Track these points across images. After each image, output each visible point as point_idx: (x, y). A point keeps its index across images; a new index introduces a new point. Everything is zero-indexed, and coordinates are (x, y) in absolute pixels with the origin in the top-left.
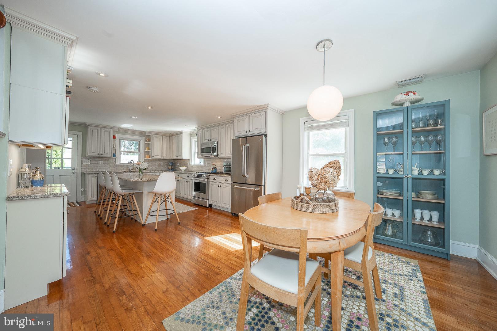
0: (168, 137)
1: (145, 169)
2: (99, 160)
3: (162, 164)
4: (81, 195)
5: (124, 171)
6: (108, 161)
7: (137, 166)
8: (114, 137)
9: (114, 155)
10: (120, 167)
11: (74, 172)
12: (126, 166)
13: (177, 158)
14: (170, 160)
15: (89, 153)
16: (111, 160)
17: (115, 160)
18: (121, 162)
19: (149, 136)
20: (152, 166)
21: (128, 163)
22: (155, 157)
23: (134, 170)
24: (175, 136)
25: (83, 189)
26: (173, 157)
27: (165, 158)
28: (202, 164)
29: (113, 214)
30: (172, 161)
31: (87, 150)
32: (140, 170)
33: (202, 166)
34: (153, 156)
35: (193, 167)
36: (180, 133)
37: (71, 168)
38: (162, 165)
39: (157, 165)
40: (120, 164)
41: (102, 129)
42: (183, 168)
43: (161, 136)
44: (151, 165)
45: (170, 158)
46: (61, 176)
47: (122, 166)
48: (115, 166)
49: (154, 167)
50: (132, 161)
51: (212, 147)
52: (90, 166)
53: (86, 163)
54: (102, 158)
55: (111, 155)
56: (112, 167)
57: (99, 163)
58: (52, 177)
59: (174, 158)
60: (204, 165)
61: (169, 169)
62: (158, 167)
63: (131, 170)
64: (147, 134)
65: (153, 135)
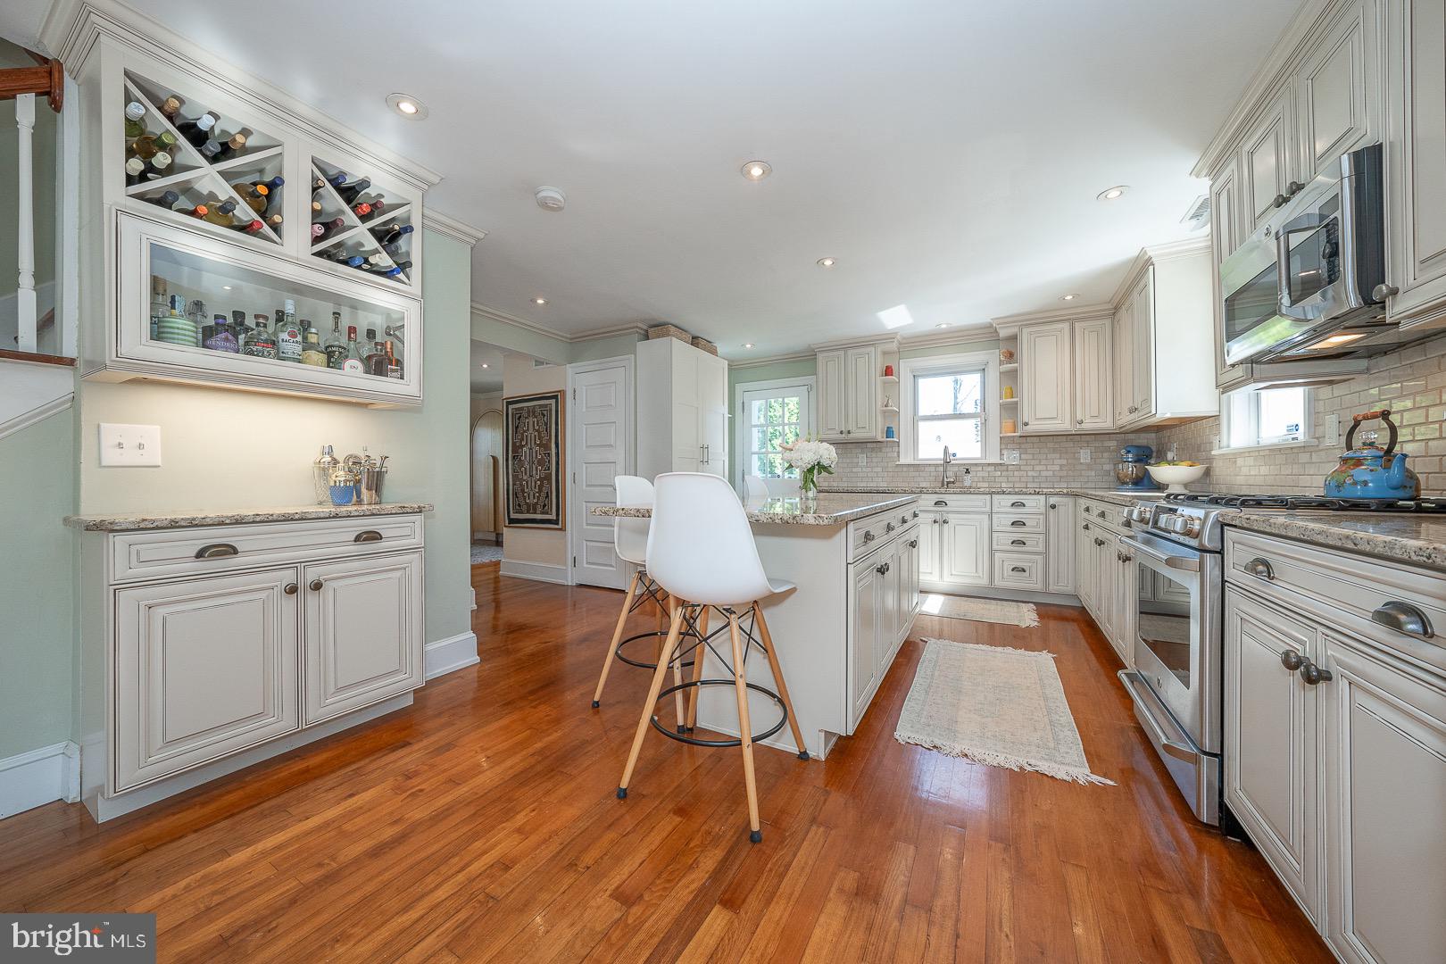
0: (1108, 322)
2: (854, 450)
3: (1083, 454)
6: (880, 454)
8: (889, 371)
9: (889, 432)
10: (915, 473)
12: (933, 469)
14: (1121, 433)
15: (822, 433)
16: (888, 450)
17: (894, 450)
18: (922, 454)
19: (1011, 338)
20: (1038, 468)
21: (937, 457)
22: (1034, 427)
24: (1130, 300)
27: (1089, 425)
30: (1132, 440)
34: (1028, 420)
35: (1240, 461)
36: (1143, 274)
38: (1088, 461)
39: (1062, 462)
40: (915, 462)
41: (849, 351)
42: (1177, 474)
43: (1066, 326)
44: (1033, 462)
45: (1119, 423)
47: (917, 467)
48: (899, 469)
49: (1044, 474)
54: (864, 445)
55: (881, 433)
56: (892, 474)
57: (855, 460)
60: (1309, 440)
61: (1121, 482)
62: (1064, 473)
63: (948, 483)
64: (1003, 333)
65: (1025, 331)
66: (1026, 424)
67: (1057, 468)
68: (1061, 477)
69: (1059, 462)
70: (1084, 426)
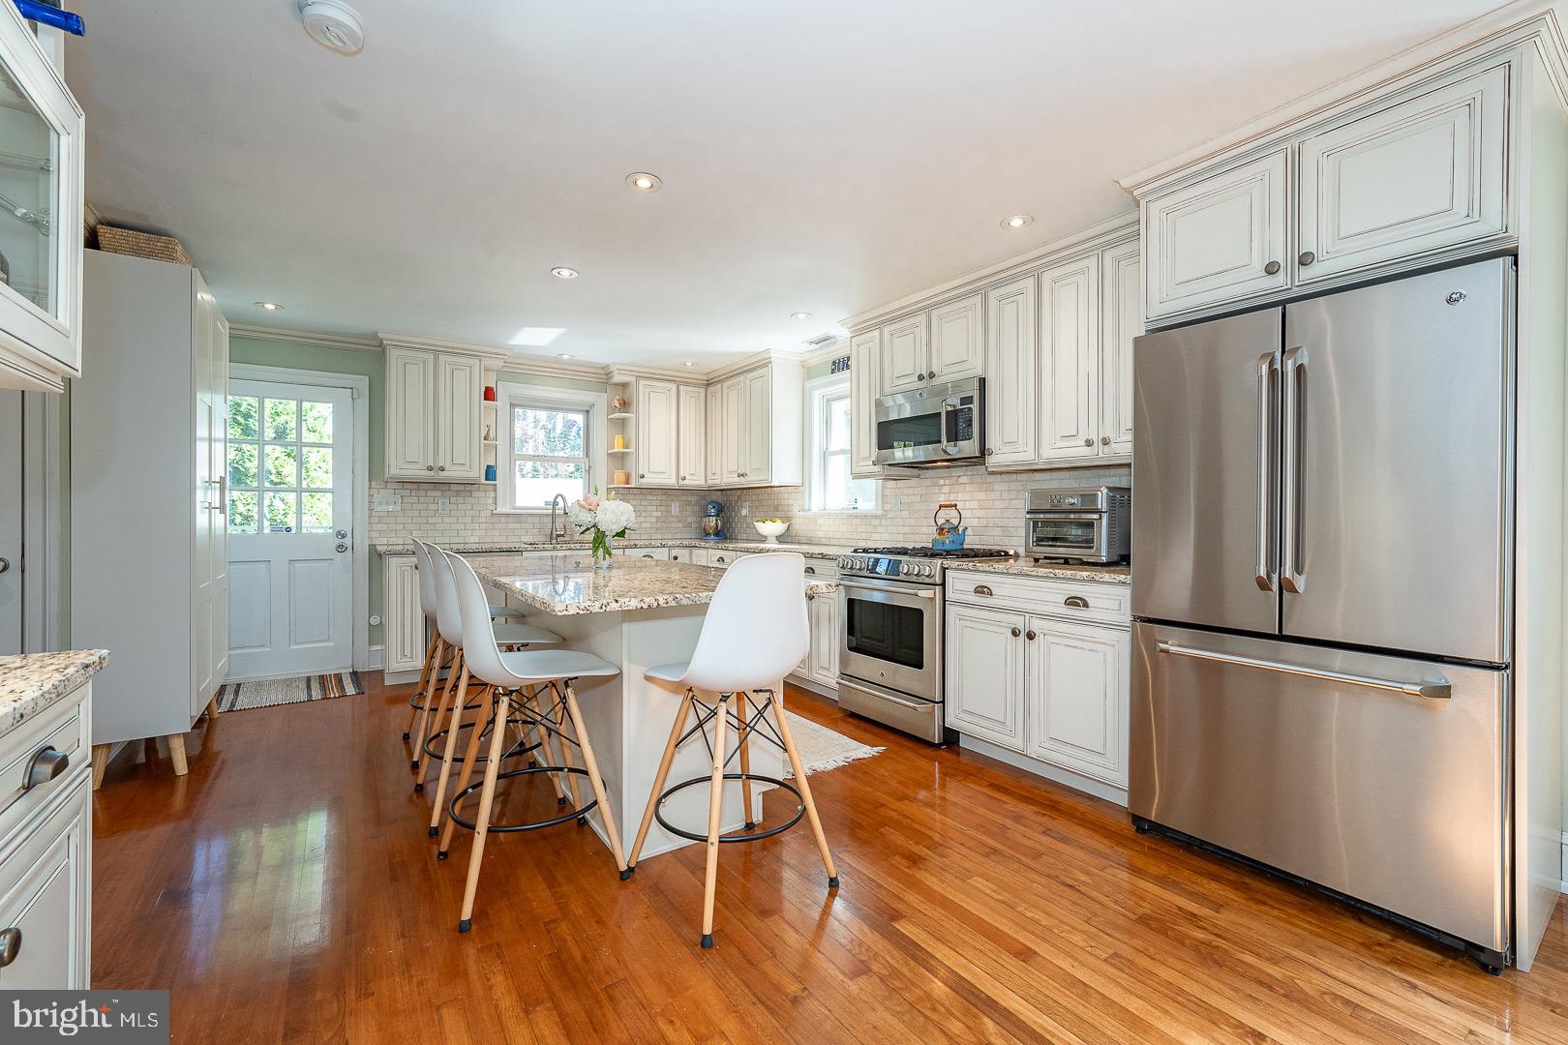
0: (702, 391)
1: (621, 534)
2: (433, 493)
3: (675, 508)
4: (370, 644)
5: (532, 541)
6: (468, 500)
7: (586, 518)
8: (489, 395)
9: (490, 473)
10: (516, 525)
11: (340, 546)
12: (536, 520)
13: (744, 482)
14: (710, 490)
15: (396, 467)
16: (479, 494)
17: (492, 495)
18: (519, 503)
19: (624, 386)
21: (543, 505)
22: (646, 481)
23: (567, 538)
24: (734, 381)
25: (375, 620)
26: (725, 477)
27: (689, 482)
28: (868, 505)
29: (465, 792)
30: (718, 497)
31: (387, 453)
32: (600, 540)
33: (867, 517)
34: (641, 473)
35: (820, 521)
36: (758, 365)
37: (331, 531)
38: (677, 514)
39: (659, 514)
40: (513, 511)
41: (443, 358)
42: (771, 528)
43: (673, 386)
45: (710, 482)
46: (298, 565)
47: (518, 517)
48: (496, 519)
49: (643, 526)
50: (559, 500)
51: (947, 412)
52: (399, 520)
53: (384, 508)
54: (446, 487)
55: (478, 473)
56: (484, 526)
57: (434, 507)
58: (263, 566)
59: (727, 479)
60: (879, 512)
61: (705, 534)
62: (659, 525)
63: (558, 536)
64: (617, 378)
65: (642, 382)
66: (643, 477)
67: (654, 520)
68: (657, 529)
69: (655, 514)
70: (686, 482)
